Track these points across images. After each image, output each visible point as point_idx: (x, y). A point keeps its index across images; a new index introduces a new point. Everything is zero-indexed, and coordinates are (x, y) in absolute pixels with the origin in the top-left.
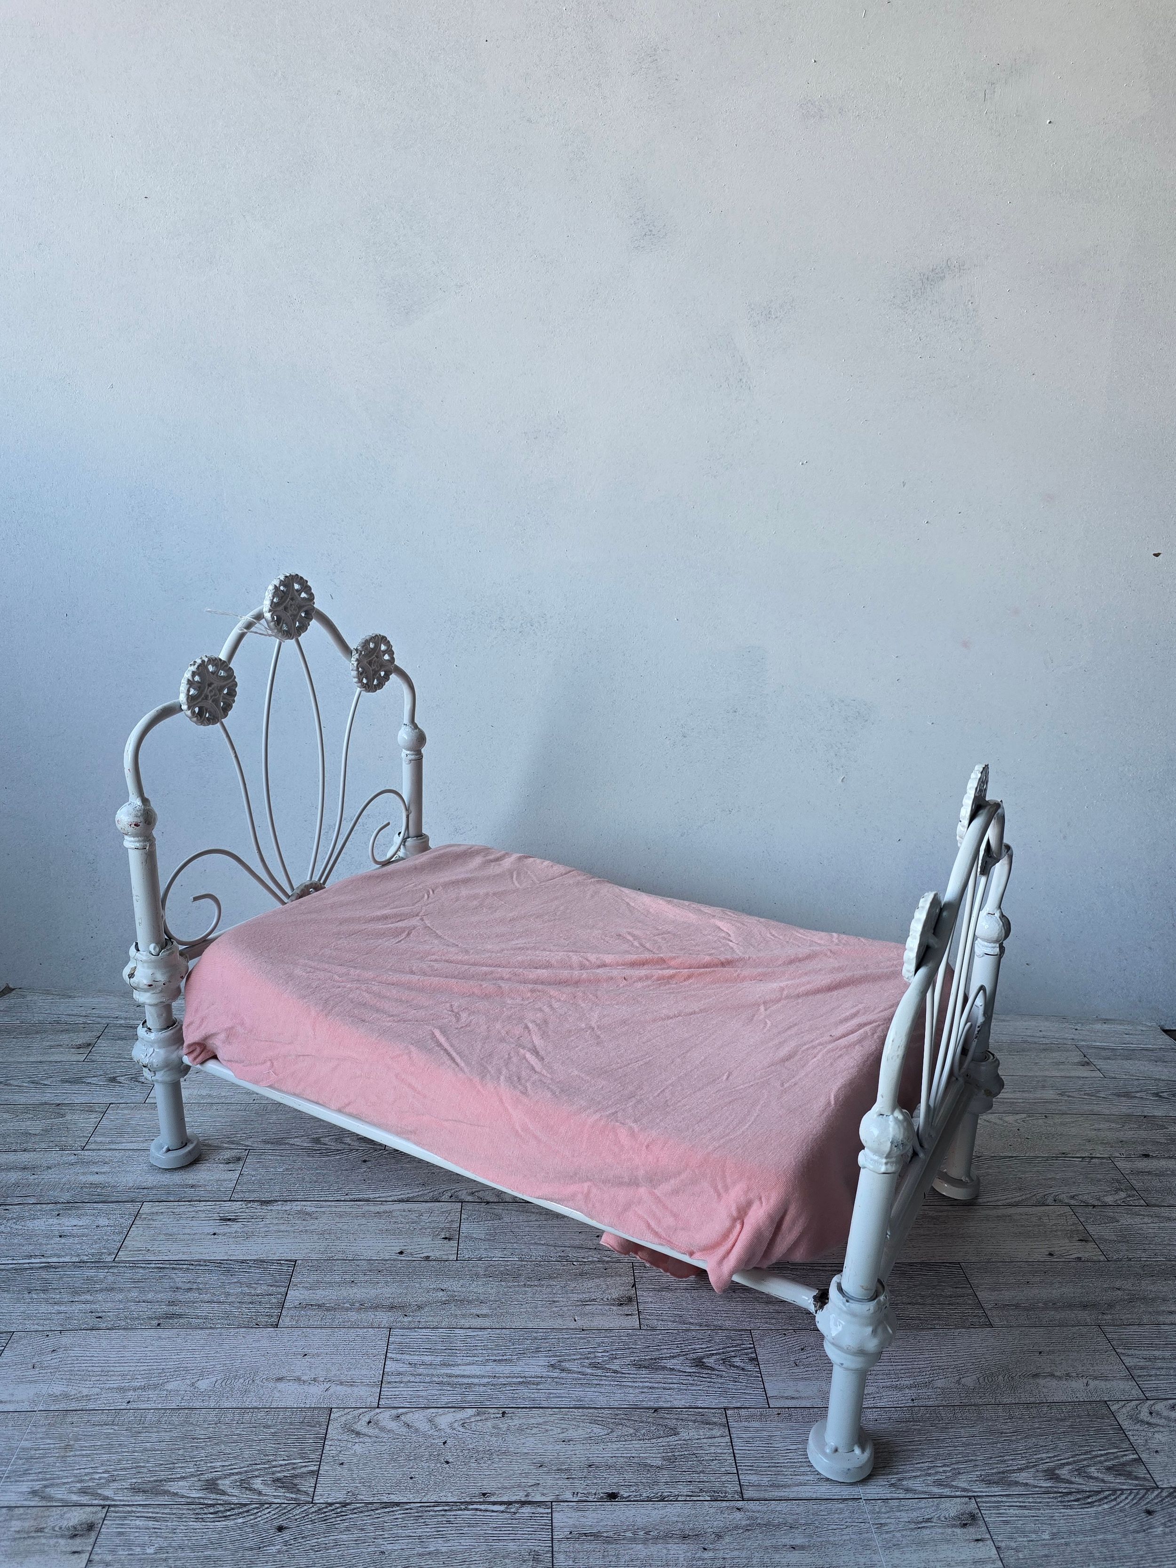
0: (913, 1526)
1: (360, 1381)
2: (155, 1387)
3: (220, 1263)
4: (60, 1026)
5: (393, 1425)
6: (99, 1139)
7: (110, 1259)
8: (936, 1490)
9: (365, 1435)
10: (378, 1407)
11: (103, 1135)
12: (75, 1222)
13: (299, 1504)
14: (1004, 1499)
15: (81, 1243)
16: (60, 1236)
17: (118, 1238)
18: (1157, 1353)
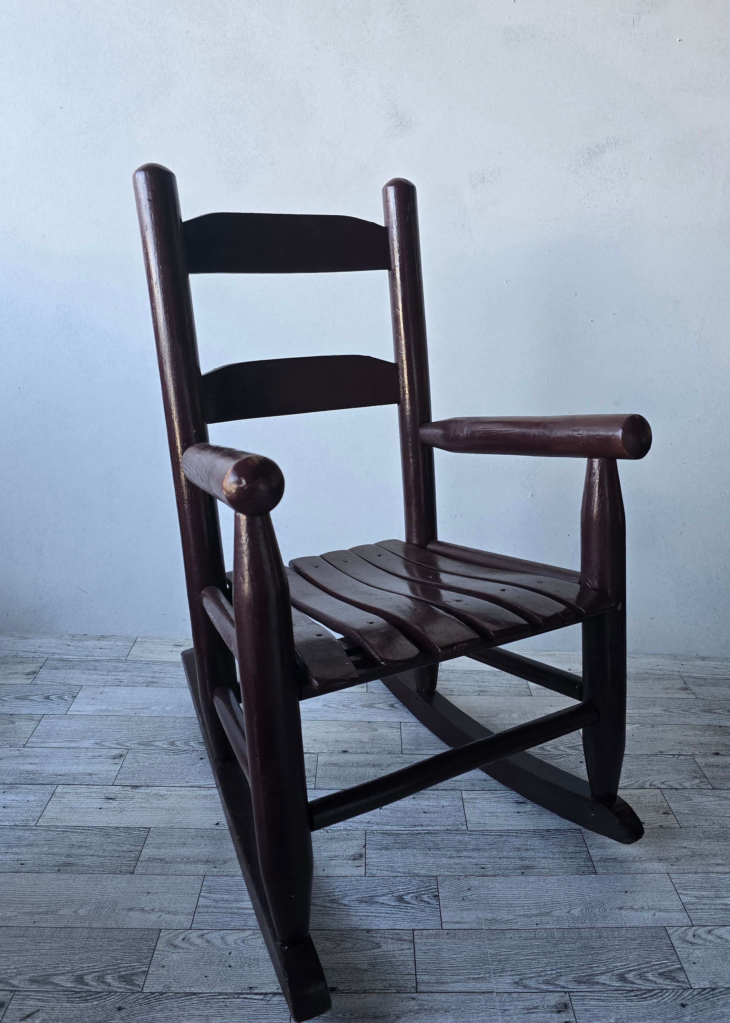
0: (525, 1011)
1: (181, 911)
2: (52, 912)
3: (102, 828)
4: (18, 659)
5: (198, 941)
6: (34, 740)
7: (33, 824)
8: (544, 987)
9: (180, 948)
10: (190, 929)
11: (38, 737)
12: (14, 797)
13: (133, 993)
14: (588, 994)
15: (16, 813)
16: (4, 807)
17: (39, 809)
18: (704, 893)
